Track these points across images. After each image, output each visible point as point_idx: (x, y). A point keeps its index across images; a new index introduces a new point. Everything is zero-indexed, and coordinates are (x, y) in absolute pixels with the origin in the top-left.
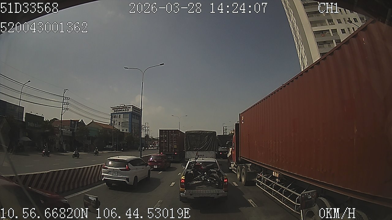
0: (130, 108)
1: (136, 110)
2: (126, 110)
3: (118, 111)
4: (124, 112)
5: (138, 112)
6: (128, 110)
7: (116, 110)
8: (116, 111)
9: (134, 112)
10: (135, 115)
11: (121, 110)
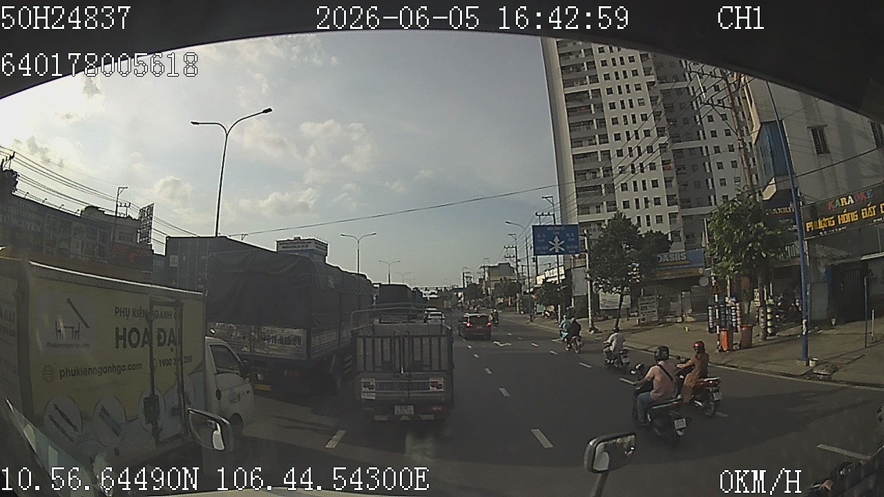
0: (310, 242)
1: (320, 246)
2: (303, 246)
3: (290, 247)
4: (300, 249)
5: (322, 249)
6: (307, 246)
7: (286, 245)
8: (286, 247)
9: (316, 249)
10: (316, 253)
11: (295, 247)
